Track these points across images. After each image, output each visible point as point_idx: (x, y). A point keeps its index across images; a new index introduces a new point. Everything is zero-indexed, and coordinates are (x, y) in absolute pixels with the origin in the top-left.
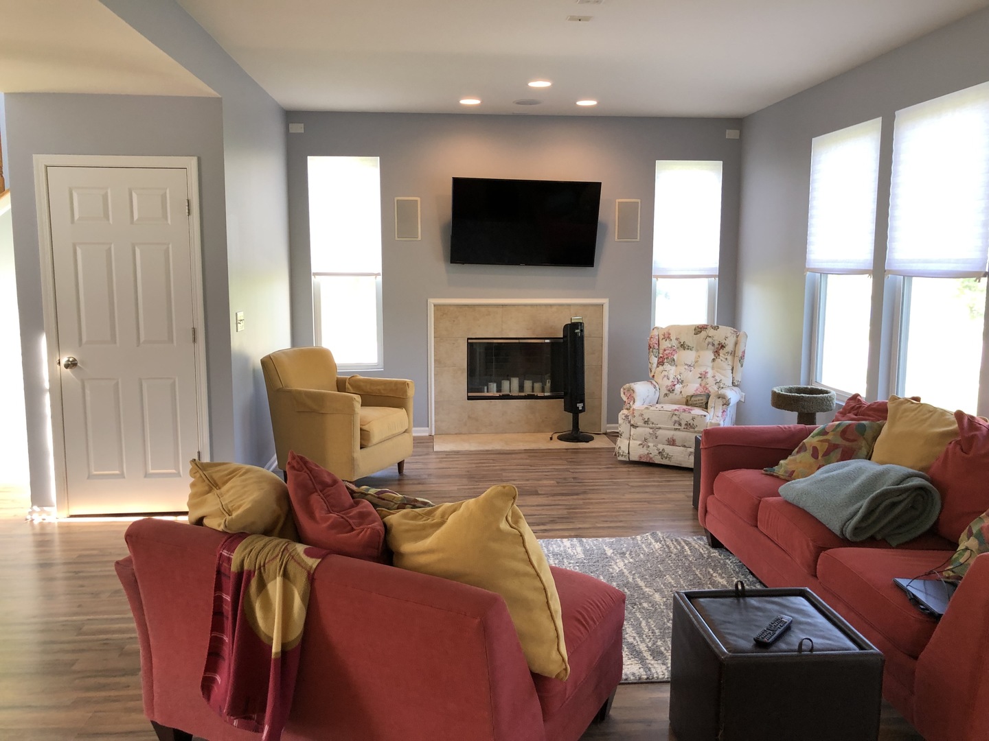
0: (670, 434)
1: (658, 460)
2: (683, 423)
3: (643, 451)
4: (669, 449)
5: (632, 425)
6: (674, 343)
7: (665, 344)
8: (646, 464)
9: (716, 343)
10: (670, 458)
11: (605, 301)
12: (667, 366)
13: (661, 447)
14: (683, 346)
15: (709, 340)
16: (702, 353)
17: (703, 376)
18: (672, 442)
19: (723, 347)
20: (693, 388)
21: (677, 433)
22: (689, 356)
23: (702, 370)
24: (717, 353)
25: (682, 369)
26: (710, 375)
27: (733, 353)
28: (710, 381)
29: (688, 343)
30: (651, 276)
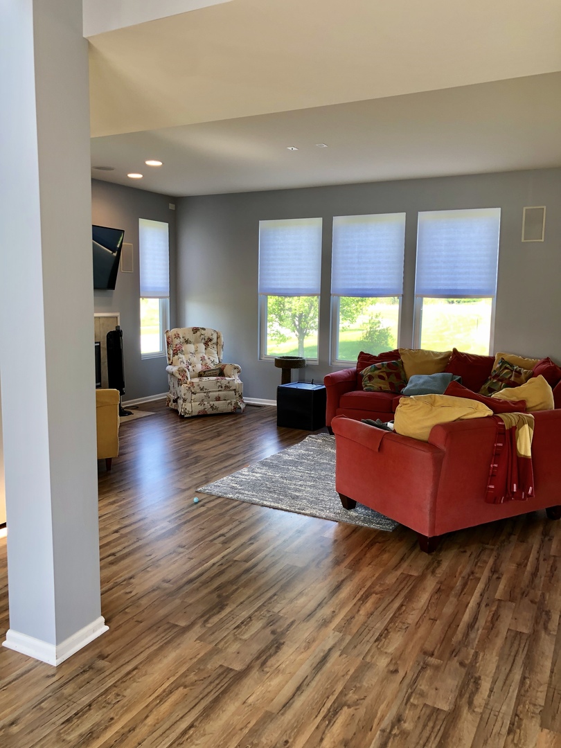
0: (217, 394)
1: (210, 411)
2: (223, 386)
3: (201, 408)
4: (216, 403)
5: (193, 393)
6: (182, 340)
7: (177, 341)
8: (202, 416)
9: (206, 338)
10: (217, 408)
11: (117, 314)
12: (180, 355)
13: (212, 403)
14: (187, 342)
15: (202, 336)
16: (198, 345)
17: (203, 359)
18: (218, 399)
19: (211, 340)
20: (199, 368)
21: (220, 393)
22: (191, 348)
23: (201, 355)
24: (206, 344)
25: (189, 356)
26: (206, 358)
27: (217, 344)
28: (208, 361)
29: (190, 340)
30: (140, 297)
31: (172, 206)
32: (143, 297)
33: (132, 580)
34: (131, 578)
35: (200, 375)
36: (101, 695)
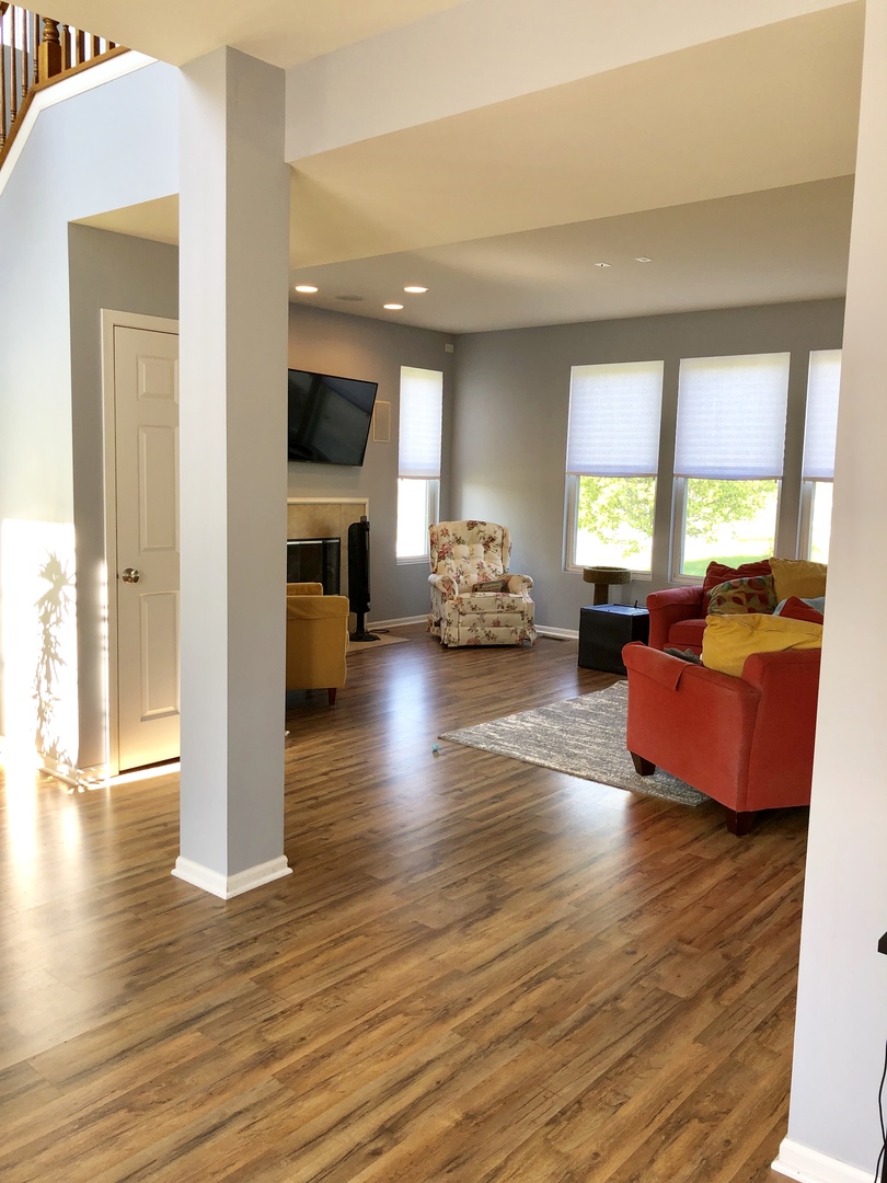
0: (495, 616)
1: (484, 641)
2: (505, 606)
3: (472, 635)
4: (494, 630)
5: (461, 613)
6: (452, 538)
7: (445, 540)
8: (473, 647)
9: (486, 537)
10: (494, 638)
11: (365, 500)
12: (448, 560)
13: (487, 629)
14: (459, 541)
15: (481, 534)
16: (474, 546)
17: (480, 566)
18: (497, 624)
19: (493, 540)
20: (474, 578)
21: (499, 615)
22: (464, 550)
23: (478, 561)
24: (486, 545)
25: (461, 561)
26: (485, 565)
27: (502, 545)
28: (487, 570)
29: (463, 538)
30: (397, 477)
31: (449, 348)
32: (402, 477)
33: (332, 828)
34: (331, 824)
35: (475, 589)
36: (270, 931)
